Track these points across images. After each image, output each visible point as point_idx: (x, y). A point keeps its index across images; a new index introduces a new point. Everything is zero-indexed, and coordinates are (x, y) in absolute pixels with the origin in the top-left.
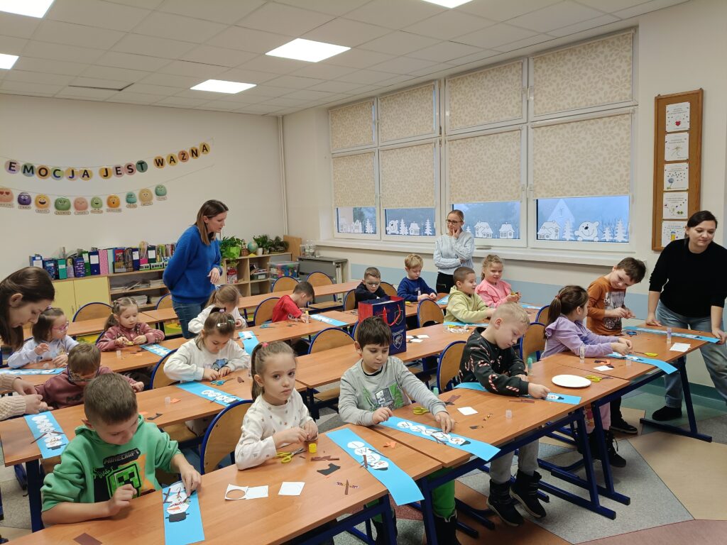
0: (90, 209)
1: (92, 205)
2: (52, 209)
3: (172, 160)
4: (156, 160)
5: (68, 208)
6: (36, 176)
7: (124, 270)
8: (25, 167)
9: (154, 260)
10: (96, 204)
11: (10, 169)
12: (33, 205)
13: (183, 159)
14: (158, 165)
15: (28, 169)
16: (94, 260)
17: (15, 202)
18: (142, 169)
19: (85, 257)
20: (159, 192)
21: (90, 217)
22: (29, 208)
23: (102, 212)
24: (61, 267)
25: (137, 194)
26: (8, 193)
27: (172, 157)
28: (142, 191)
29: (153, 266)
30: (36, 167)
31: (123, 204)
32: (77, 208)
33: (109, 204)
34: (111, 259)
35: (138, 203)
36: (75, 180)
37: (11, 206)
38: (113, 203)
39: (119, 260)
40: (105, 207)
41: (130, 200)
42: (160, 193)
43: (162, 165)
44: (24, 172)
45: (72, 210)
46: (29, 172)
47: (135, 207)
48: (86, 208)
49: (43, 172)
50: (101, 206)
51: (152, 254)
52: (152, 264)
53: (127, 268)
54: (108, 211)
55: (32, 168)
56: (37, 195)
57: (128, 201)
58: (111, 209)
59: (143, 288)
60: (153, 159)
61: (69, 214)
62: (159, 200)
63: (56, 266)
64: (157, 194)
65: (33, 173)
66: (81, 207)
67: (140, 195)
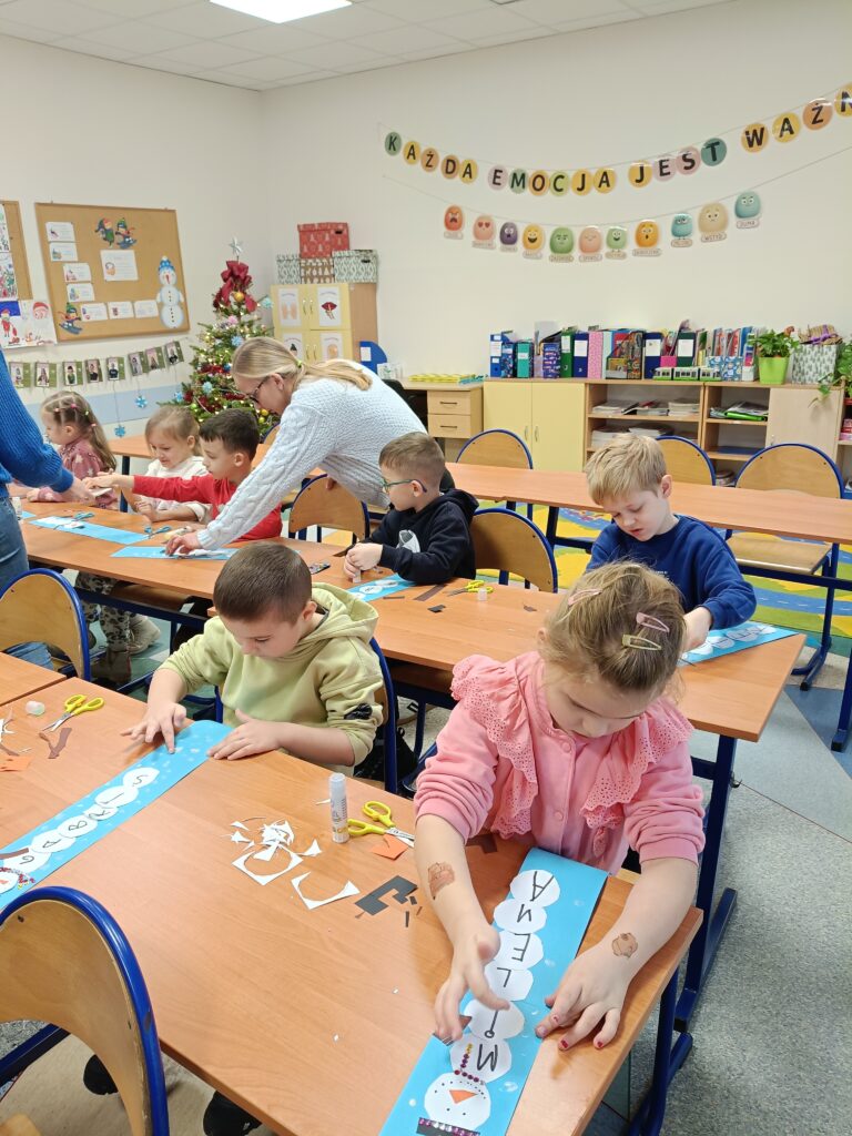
0: (605, 249)
1: (609, 244)
2: (547, 251)
3: (787, 126)
4: (747, 133)
5: (569, 250)
6: (528, 190)
7: (624, 374)
8: (515, 175)
9: (687, 362)
10: (616, 240)
11: (494, 183)
12: (520, 243)
13: (815, 122)
14: (751, 144)
15: (518, 180)
16: (581, 349)
17: (497, 240)
18: (714, 159)
19: (566, 342)
20: (743, 209)
21: (605, 265)
22: (515, 250)
23: (624, 256)
24: (523, 356)
25: (694, 216)
26: (487, 225)
27: (786, 121)
28: (707, 209)
29: (678, 374)
30: (530, 174)
31: (666, 237)
32: (583, 249)
33: (639, 241)
34: (608, 351)
35: (696, 235)
36: (588, 192)
37: (490, 246)
38: (646, 238)
39: (621, 353)
40: (631, 245)
41: (680, 230)
42: (746, 211)
43: (760, 143)
44: (512, 186)
45: (576, 253)
46: (518, 184)
47: (688, 244)
48: (597, 249)
49: (539, 183)
50: (624, 245)
51: (685, 348)
52: (677, 369)
53: (628, 371)
54: (636, 253)
55: (523, 176)
56: (526, 225)
57: (675, 233)
58: (643, 249)
59: (654, 415)
60: (742, 130)
61: (570, 260)
62: (740, 227)
63: (514, 355)
64: (739, 215)
65: (524, 186)
66: (590, 248)
67: (701, 218)
